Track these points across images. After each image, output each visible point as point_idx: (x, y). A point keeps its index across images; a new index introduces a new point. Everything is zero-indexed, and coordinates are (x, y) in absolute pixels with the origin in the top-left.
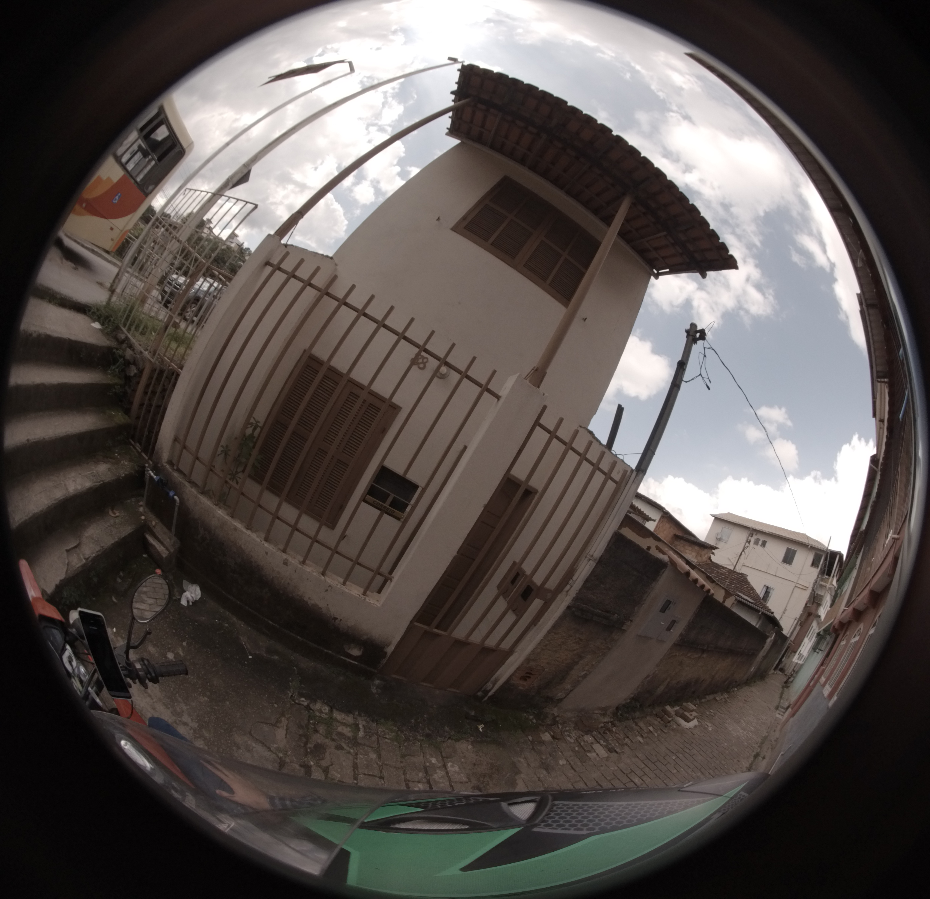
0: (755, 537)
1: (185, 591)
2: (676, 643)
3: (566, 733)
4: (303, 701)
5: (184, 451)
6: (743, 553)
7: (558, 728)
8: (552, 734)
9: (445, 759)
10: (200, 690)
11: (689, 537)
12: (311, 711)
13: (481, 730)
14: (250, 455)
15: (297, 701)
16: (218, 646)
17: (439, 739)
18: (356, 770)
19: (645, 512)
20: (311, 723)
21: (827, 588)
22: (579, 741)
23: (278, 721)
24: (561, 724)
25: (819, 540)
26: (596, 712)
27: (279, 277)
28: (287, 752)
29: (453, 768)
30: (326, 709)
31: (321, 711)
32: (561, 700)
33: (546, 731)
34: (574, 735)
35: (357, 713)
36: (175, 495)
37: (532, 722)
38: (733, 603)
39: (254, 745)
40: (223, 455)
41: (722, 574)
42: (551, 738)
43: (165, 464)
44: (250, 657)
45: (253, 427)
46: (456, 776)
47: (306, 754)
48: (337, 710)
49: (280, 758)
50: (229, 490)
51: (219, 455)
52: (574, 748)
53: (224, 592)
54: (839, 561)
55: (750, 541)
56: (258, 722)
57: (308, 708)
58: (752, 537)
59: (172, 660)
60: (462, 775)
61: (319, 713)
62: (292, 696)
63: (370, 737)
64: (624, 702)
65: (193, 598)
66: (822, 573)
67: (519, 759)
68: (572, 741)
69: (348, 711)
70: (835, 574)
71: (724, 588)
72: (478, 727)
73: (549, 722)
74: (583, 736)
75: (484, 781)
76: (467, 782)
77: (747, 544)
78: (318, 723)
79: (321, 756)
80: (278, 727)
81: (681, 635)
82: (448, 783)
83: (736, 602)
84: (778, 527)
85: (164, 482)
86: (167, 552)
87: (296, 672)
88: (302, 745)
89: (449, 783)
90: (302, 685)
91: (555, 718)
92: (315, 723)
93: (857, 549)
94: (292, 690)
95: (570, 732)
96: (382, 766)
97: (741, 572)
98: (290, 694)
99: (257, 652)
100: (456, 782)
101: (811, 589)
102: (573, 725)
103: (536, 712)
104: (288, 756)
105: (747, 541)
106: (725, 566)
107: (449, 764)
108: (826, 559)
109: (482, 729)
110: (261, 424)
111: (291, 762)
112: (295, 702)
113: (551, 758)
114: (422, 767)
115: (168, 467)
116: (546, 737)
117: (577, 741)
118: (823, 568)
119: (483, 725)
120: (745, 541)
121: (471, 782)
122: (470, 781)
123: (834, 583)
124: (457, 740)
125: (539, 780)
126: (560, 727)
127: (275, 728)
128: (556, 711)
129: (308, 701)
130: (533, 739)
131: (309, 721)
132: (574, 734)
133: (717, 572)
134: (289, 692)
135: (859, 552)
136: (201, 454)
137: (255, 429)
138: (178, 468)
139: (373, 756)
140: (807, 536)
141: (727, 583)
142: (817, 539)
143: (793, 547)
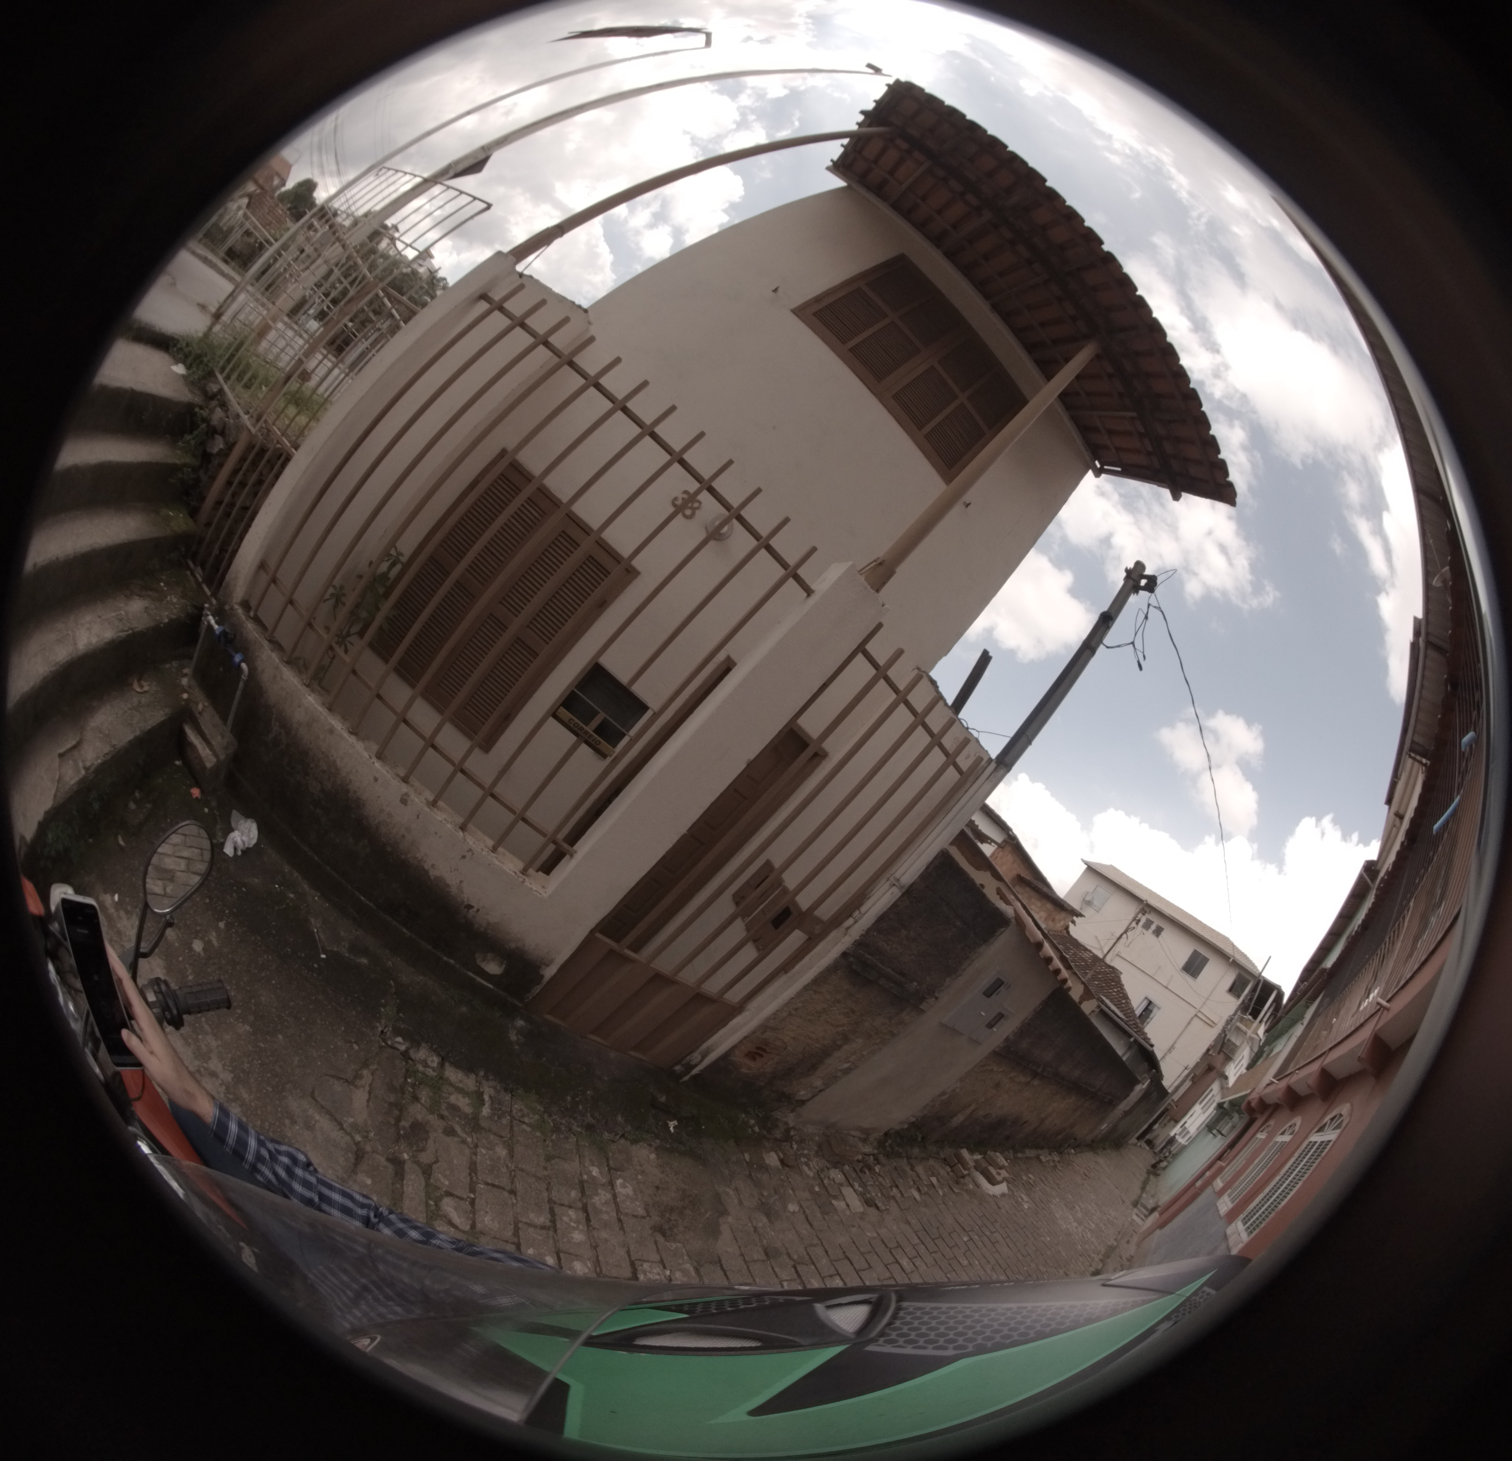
0: (1148, 916)
1: (232, 830)
2: (997, 1050)
3: (803, 1160)
4: (399, 1043)
5: (273, 585)
6: (1125, 936)
7: (792, 1148)
8: (781, 1156)
9: (612, 1171)
10: (239, 1011)
11: (1040, 885)
12: (410, 1062)
13: (671, 1129)
14: (378, 609)
15: (389, 1043)
16: (274, 932)
17: (606, 1136)
18: (473, 1175)
19: (980, 828)
20: (408, 1083)
21: (1248, 1035)
22: (822, 1176)
23: (358, 1076)
24: (796, 1142)
25: (1249, 956)
26: (853, 1133)
27: (497, 321)
28: (368, 1132)
29: (624, 1189)
30: (434, 1061)
31: (426, 1065)
32: (803, 1102)
33: (772, 1150)
34: (815, 1165)
35: (482, 1073)
36: (243, 661)
37: (753, 1131)
38: (1093, 1011)
39: (317, 1117)
40: (333, 600)
41: (1083, 960)
42: (778, 1163)
43: (236, 607)
44: (323, 956)
45: (390, 561)
46: (628, 1203)
47: (398, 1139)
48: (452, 1064)
49: (357, 1144)
50: (331, 663)
51: (326, 600)
52: (813, 1186)
53: (295, 838)
54: (1274, 1001)
55: (1139, 921)
56: (327, 1075)
57: (405, 1055)
58: (1144, 914)
59: (199, 954)
60: (638, 1203)
61: (424, 1067)
62: (382, 1032)
63: (499, 1118)
64: (898, 1127)
65: (244, 842)
66: (1244, 1008)
67: (728, 1190)
68: (811, 1174)
69: (469, 1068)
70: (1265, 1019)
71: (1083, 983)
72: (667, 1124)
73: (778, 1134)
74: (828, 1169)
75: (670, 1220)
76: (644, 1217)
77: (1134, 924)
78: (420, 1084)
79: (421, 1145)
80: (357, 1087)
81: (1007, 1040)
82: (615, 1214)
83: (1097, 1010)
84: (1187, 913)
85: (229, 636)
86: (214, 760)
87: (393, 990)
88: (393, 1121)
89: (617, 1214)
90: (401, 1015)
91: (788, 1130)
92: (415, 1084)
93: (1310, 993)
94: (383, 1021)
95: (809, 1159)
96: (514, 1171)
97: (1112, 964)
98: (380, 1029)
99: (335, 949)
100: (627, 1214)
101: (1221, 1028)
102: (815, 1148)
103: (760, 1115)
104: (370, 1141)
105: (1134, 919)
106: (1089, 948)
107: (619, 1182)
108: (1254, 990)
109: (674, 1128)
110: (404, 559)
111: (373, 1152)
112: (386, 1043)
113: (776, 1197)
114: (577, 1181)
115: (240, 611)
116: (772, 1159)
117: (819, 1175)
118: (1246, 1001)
119: (675, 1123)
120: (1131, 918)
121: (650, 1217)
122: (649, 1215)
123: (1261, 1031)
124: (635, 1142)
125: (755, 1231)
126: (795, 1146)
127: (351, 1087)
128: (791, 1119)
129: (408, 1044)
130: (750, 1159)
131: (406, 1078)
132: (815, 1163)
133: (1075, 954)
134: (378, 1024)
135: (1313, 999)
136: (296, 597)
137: (393, 565)
138: (256, 615)
139: (502, 1152)
140: (1233, 944)
141: (1089, 976)
142: (1246, 953)
143: (1204, 952)
